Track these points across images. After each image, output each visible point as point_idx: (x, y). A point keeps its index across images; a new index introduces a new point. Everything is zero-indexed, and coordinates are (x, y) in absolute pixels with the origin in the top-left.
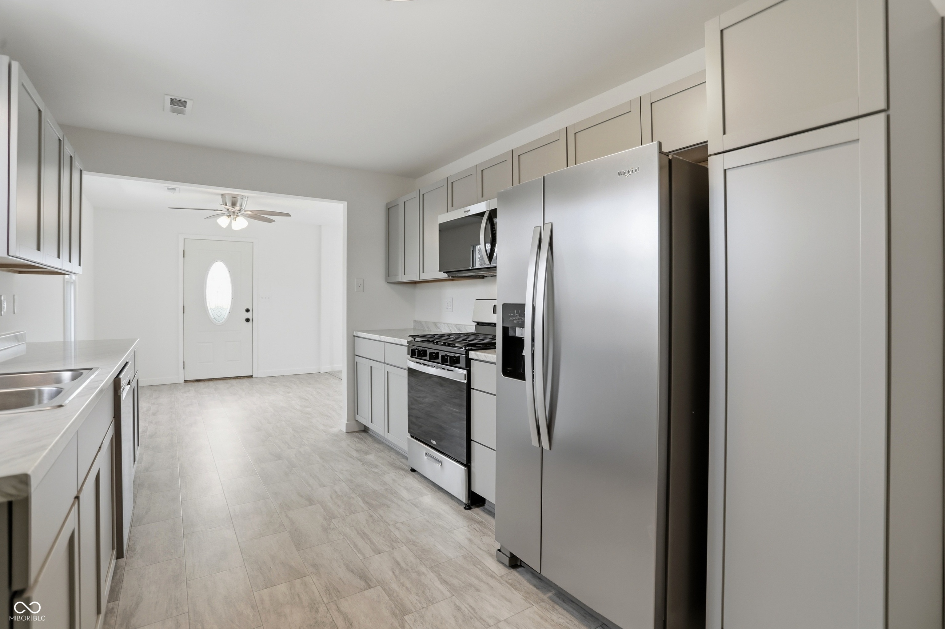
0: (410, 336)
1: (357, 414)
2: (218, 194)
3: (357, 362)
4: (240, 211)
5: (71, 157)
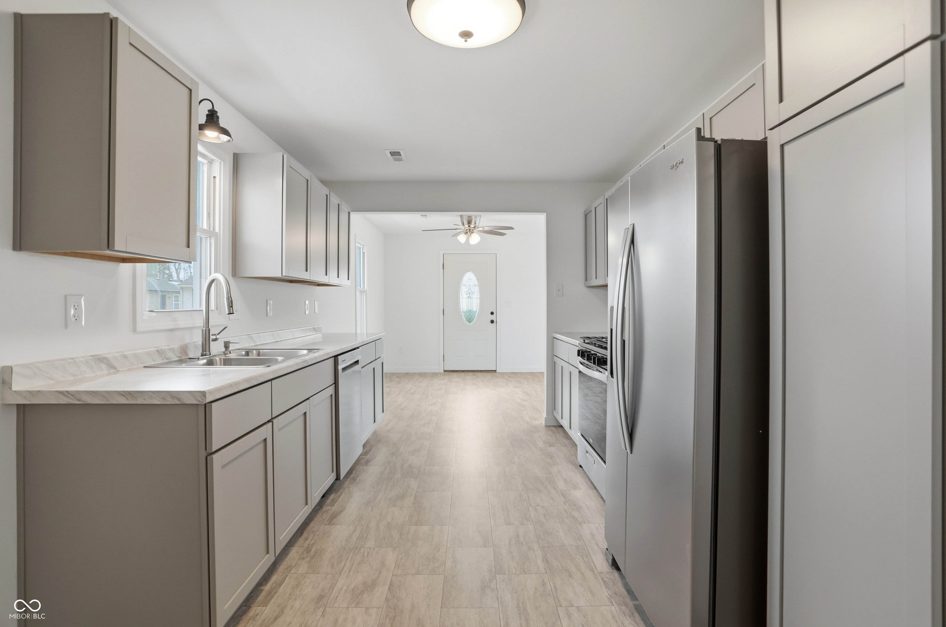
0: (581, 338)
1: (555, 410)
2: (459, 216)
3: (555, 362)
4: (474, 228)
5: (339, 205)
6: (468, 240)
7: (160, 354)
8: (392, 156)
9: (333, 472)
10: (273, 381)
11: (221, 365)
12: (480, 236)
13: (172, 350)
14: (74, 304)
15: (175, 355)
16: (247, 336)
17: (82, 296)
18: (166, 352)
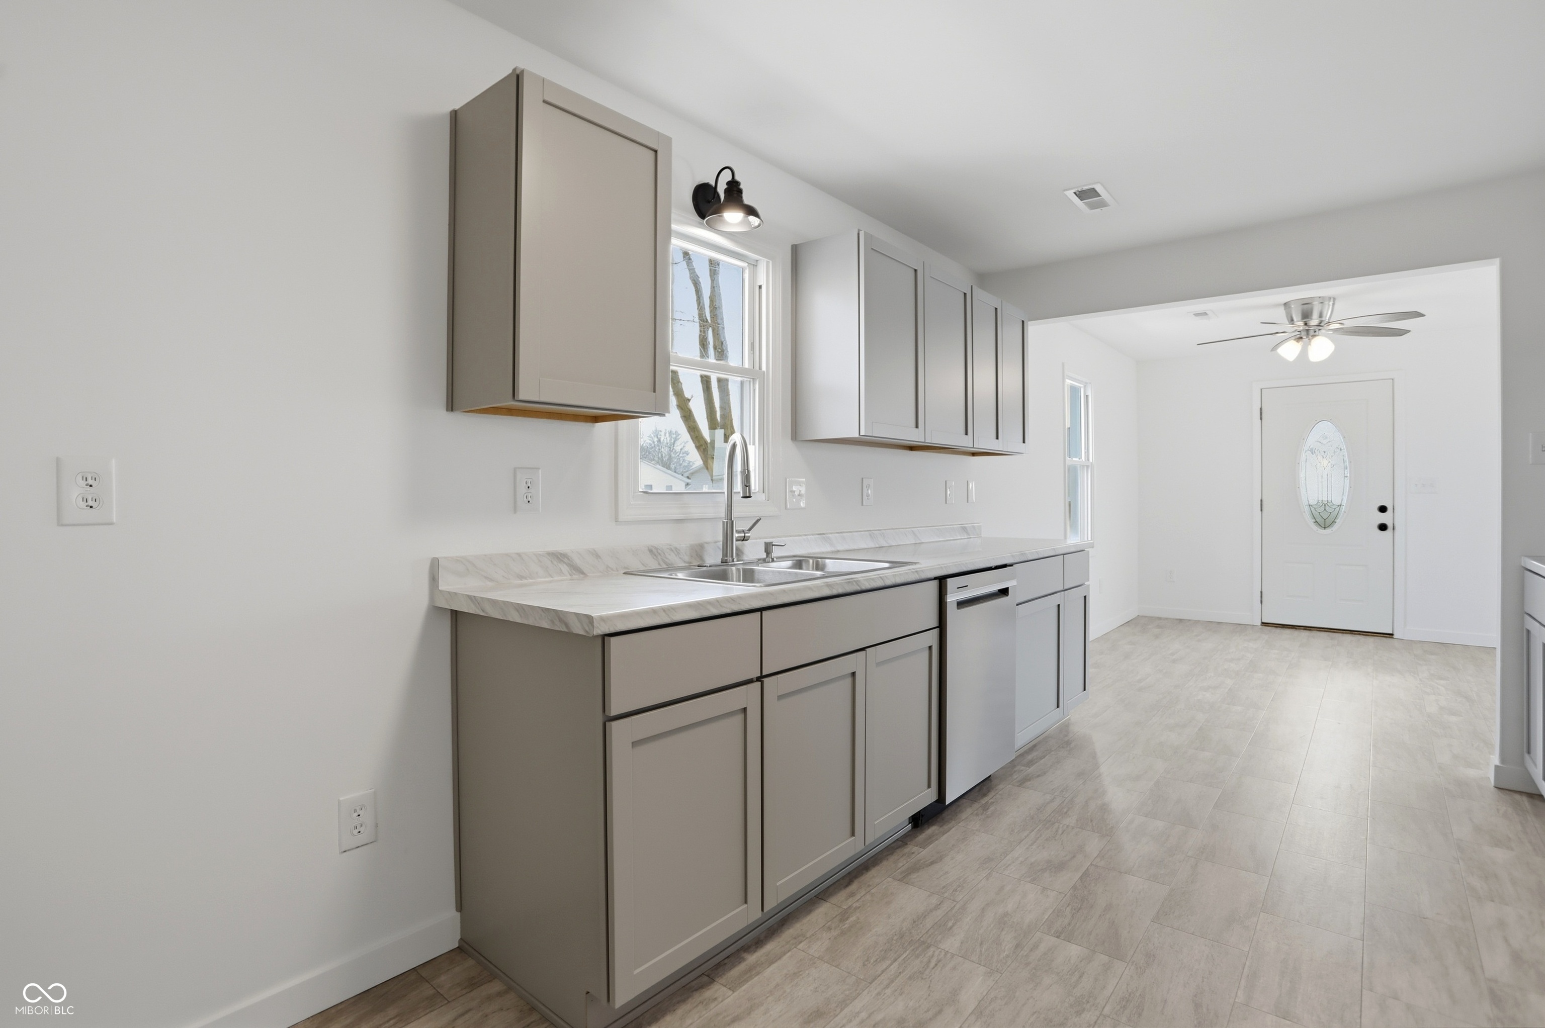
1: (1529, 751)
3: (1528, 630)
4: (1320, 325)
5: (996, 309)
6: (1304, 353)
7: (655, 555)
8: (1081, 200)
9: (929, 786)
10: (764, 613)
11: (739, 581)
12: (1333, 341)
13: (676, 551)
14: (526, 480)
15: (680, 558)
16: (817, 536)
17: (539, 469)
18: (664, 553)
